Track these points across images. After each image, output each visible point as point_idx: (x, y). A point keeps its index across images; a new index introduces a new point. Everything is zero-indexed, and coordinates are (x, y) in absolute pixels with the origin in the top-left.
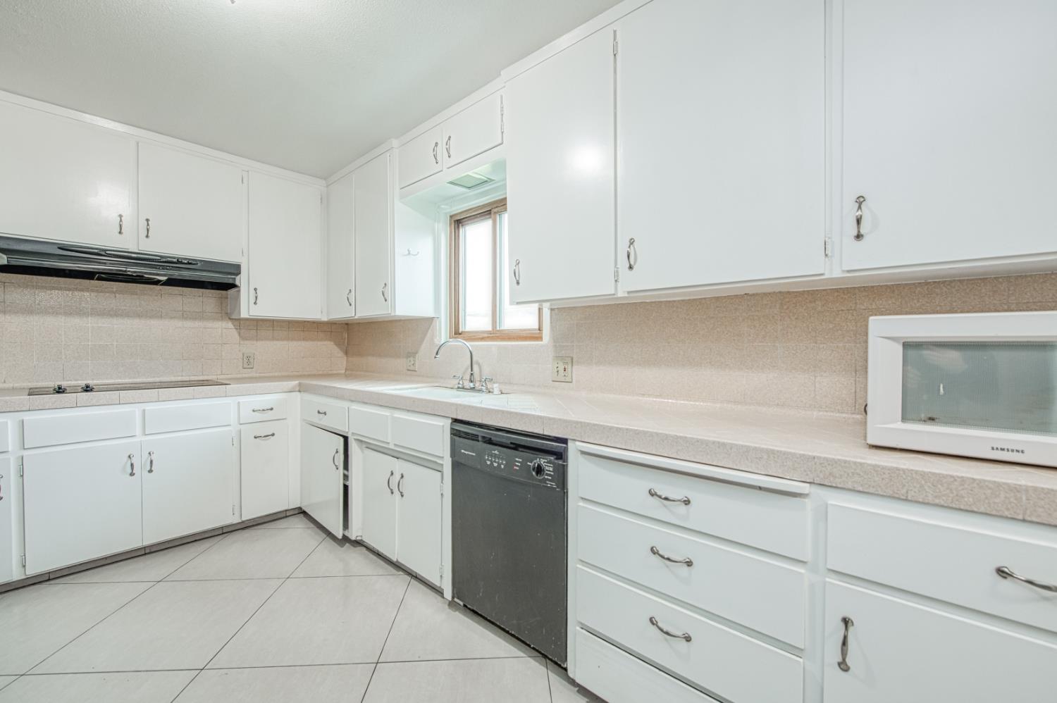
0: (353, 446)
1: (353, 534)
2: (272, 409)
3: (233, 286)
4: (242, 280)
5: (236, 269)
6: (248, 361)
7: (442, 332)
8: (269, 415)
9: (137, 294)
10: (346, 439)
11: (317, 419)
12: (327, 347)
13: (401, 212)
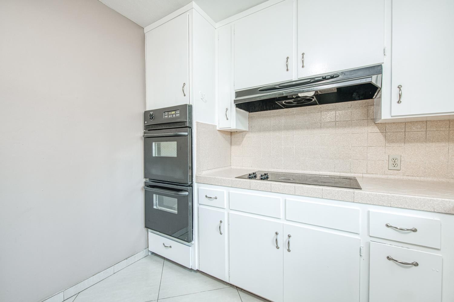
2: (415, 230)
6: (395, 163)
9: (306, 114)
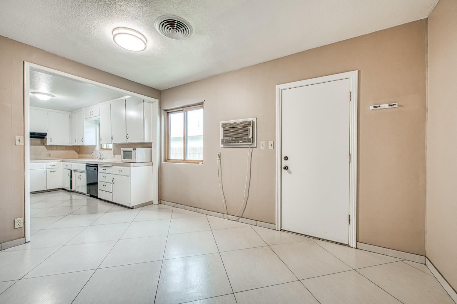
0: (73, 172)
1: (73, 190)
3: (45, 138)
4: (47, 137)
5: (46, 134)
6: (49, 155)
7: (98, 148)
8: (54, 167)
10: (71, 170)
11: (65, 167)
12: (73, 152)
13: (86, 123)
